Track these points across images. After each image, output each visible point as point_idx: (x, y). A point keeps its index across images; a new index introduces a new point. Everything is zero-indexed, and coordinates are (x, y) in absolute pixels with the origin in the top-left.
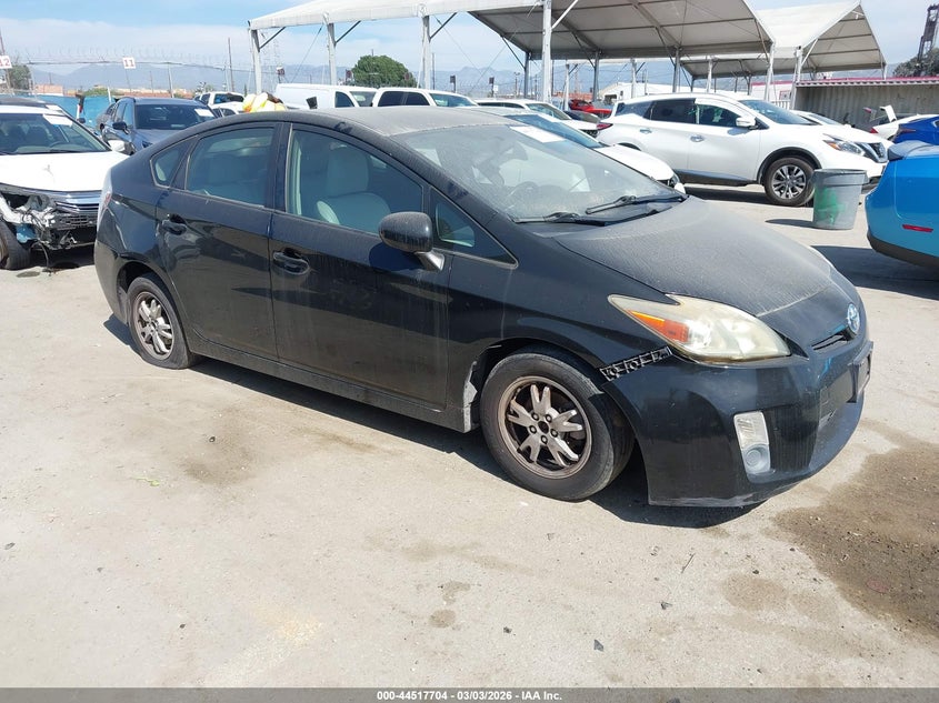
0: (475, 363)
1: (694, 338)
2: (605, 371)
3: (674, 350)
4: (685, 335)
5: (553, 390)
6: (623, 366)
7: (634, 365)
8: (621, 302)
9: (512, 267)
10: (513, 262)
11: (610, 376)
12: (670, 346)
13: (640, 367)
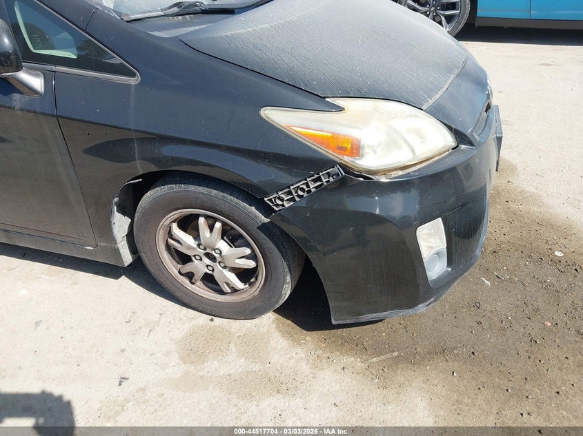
0: (116, 199)
1: (367, 150)
2: (270, 200)
3: (344, 167)
4: (356, 150)
5: (224, 224)
6: (290, 193)
7: (302, 190)
8: (276, 116)
9: (133, 81)
10: (133, 75)
11: (277, 205)
12: (341, 165)
13: (309, 191)
